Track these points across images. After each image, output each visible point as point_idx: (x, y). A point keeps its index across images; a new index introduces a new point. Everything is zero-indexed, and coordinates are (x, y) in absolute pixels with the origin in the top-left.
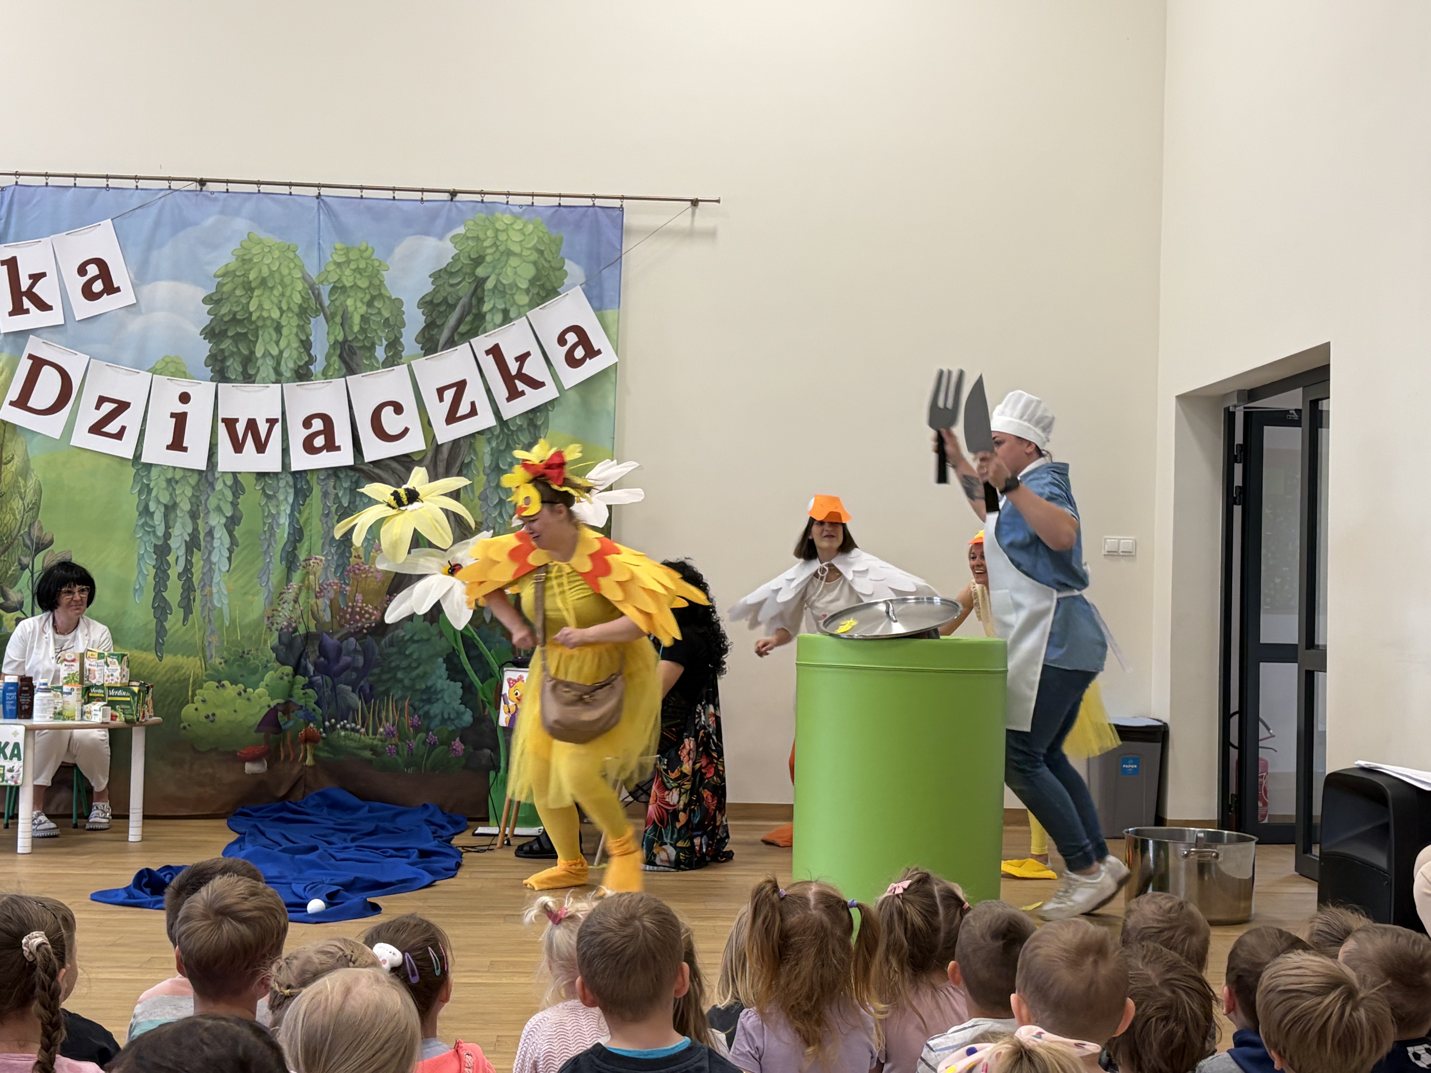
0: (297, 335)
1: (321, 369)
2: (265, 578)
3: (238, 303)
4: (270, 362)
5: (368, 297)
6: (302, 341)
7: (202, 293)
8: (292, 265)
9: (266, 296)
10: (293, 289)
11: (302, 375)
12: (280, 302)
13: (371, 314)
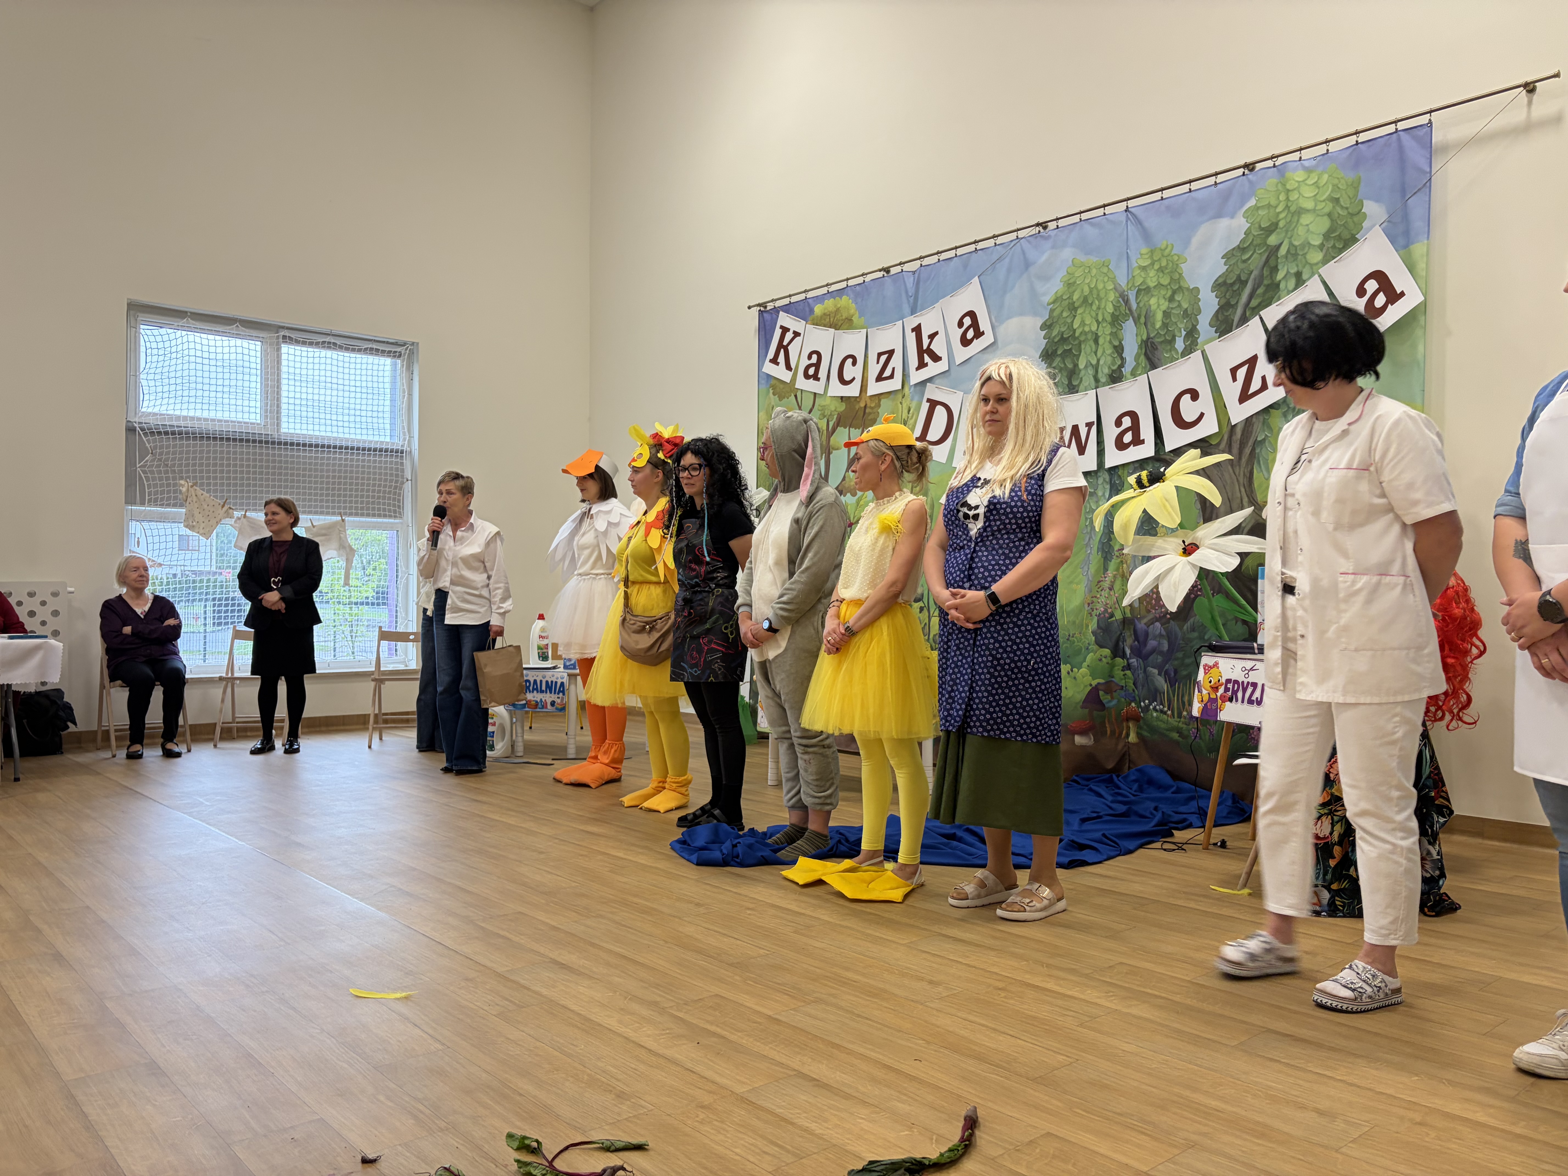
0: (1110, 342)
1: (1130, 370)
2: (1086, 568)
3: (1065, 323)
4: (1091, 371)
5: (1170, 293)
6: (1115, 347)
7: (1040, 322)
8: (1106, 279)
9: (1087, 312)
10: (1107, 300)
11: (1115, 378)
12: (1097, 315)
13: (1172, 308)
